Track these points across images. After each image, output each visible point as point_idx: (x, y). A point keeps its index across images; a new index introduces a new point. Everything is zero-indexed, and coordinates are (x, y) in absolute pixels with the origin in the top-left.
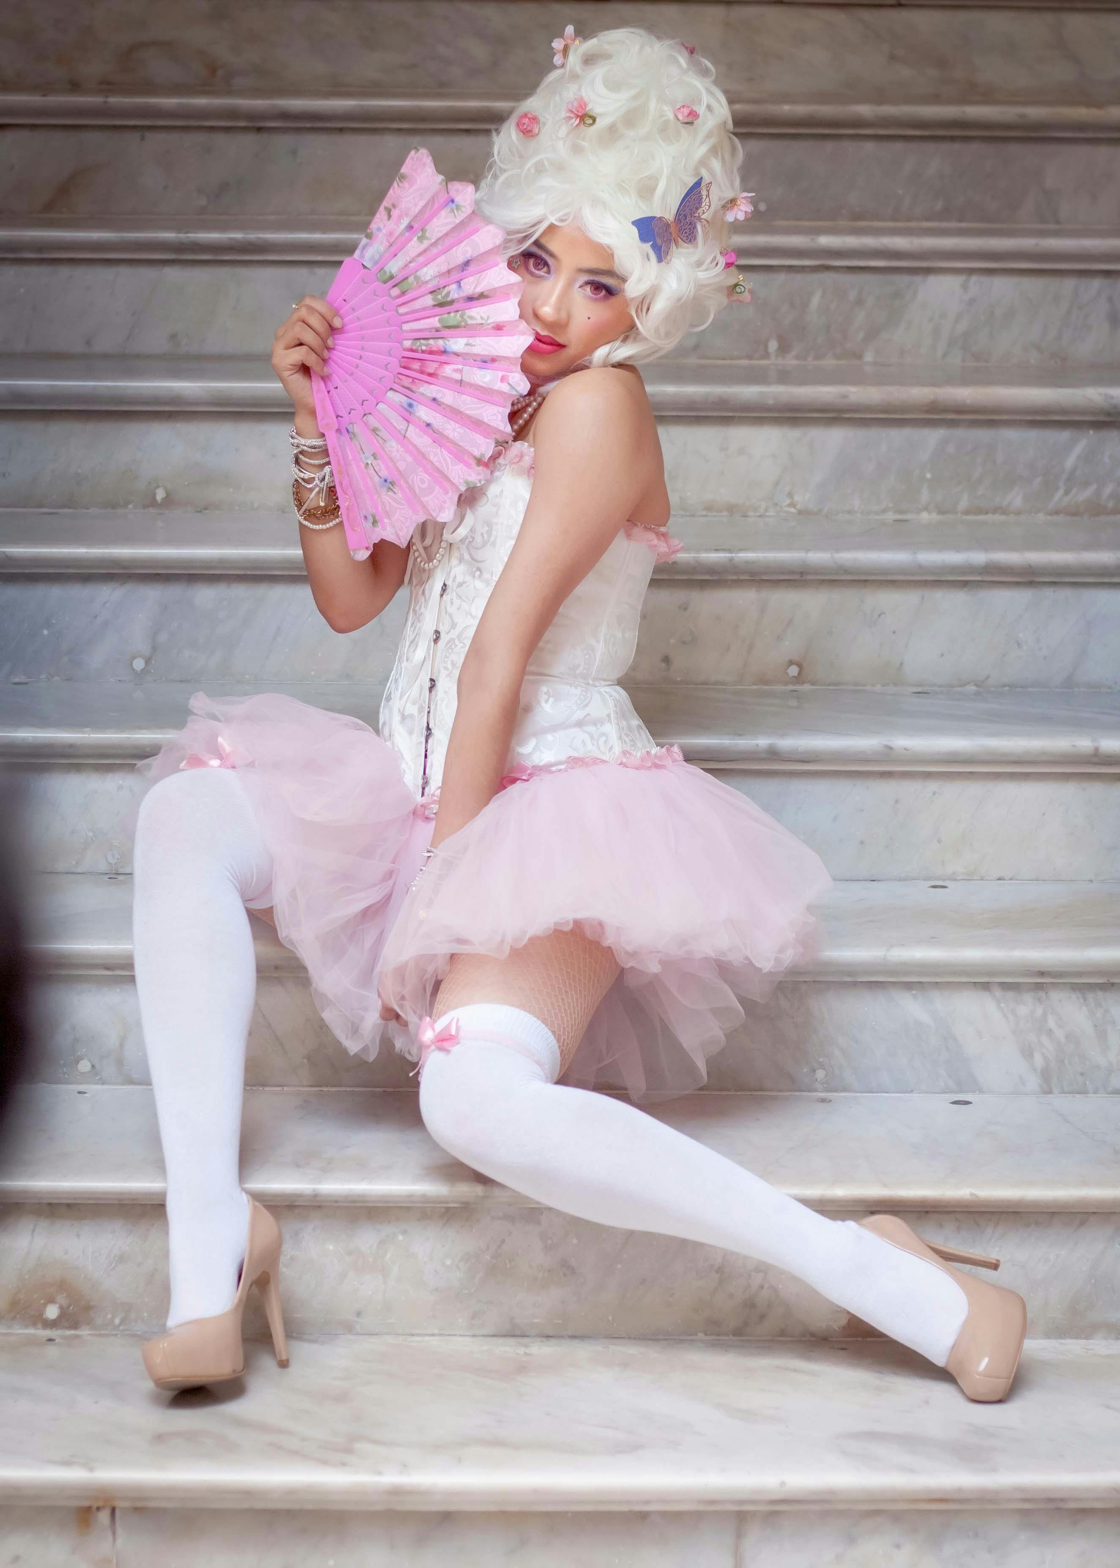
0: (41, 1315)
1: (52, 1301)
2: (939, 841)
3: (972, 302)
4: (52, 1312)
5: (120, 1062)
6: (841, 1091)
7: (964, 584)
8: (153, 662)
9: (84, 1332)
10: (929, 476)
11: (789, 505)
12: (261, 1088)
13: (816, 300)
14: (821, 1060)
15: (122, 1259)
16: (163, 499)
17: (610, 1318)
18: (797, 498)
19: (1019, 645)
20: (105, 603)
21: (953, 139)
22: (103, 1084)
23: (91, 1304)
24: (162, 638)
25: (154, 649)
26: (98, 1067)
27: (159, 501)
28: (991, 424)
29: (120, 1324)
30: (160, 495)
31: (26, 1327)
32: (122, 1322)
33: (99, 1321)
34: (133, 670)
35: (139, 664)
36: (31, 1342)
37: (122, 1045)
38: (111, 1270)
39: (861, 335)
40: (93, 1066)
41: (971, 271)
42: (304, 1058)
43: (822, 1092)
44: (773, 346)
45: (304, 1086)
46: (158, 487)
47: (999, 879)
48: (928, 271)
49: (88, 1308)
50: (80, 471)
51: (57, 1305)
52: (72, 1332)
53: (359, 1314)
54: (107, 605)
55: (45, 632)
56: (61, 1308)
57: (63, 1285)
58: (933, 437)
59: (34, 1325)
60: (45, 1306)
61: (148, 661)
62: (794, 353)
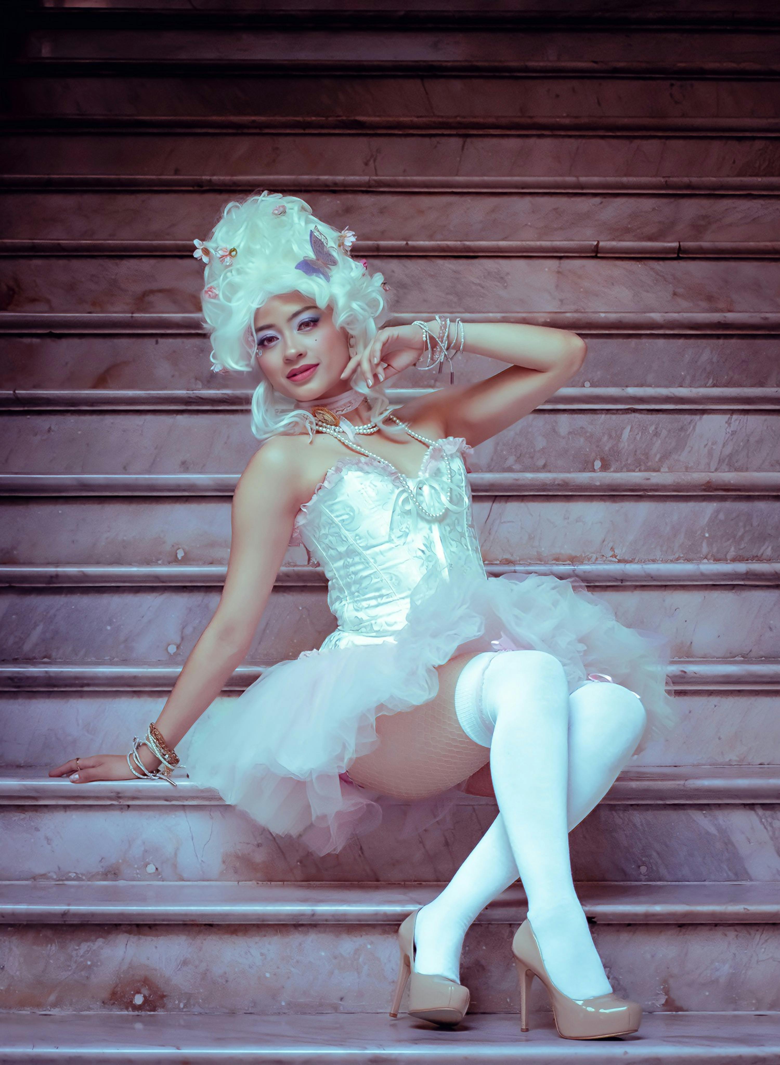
0: (131, 1002)
1: (139, 992)
2: (720, 739)
3: (734, 433)
4: (139, 1000)
5: (175, 866)
6: (658, 881)
7: (733, 587)
8: (182, 647)
9: (160, 1012)
10: (707, 535)
11: (612, 556)
12: (269, 883)
13: (626, 434)
14: (644, 859)
15: (185, 963)
16: (182, 557)
17: (508, 1000)
18: (616, 551)
19: (771, 629)
20: (149, 607)
21: (718, 337)
22: (163, 881)
23: (165, 994)
24: (189, 630)
25: (182, 639)
26: (159, 869)
27: (180, 558)
28: (749, 498)
29: (184, 1007)
30: (180, 555)
31: (122, 1010)
32: (185, 1006)
33: (170, 1006)
34: (168, 653)
35: (172, 649)
36: (124, 1019)
37: (176, 854)
38: (178, 970)
39: (658, 456)
40: (157, 869)
41: (733, 412)
42: (297, 862)
43: (645, 881)
44: (598, 464)
45: (297, 881)
46: (179, 549)
47: (761, 764)
48: (703, 412)
49: (163, 997)
50: (125, 538)
51: (142, 995)
52: (152, 1013)
53: (341, 999)
54: (151, 608)
55: (109, 628)
56: (145, 996)
57: (146, 982)
58: (710, 508)
59: (127, 1009)
60: (134, 995)
61: (178, 647)
62: (612, 470)
